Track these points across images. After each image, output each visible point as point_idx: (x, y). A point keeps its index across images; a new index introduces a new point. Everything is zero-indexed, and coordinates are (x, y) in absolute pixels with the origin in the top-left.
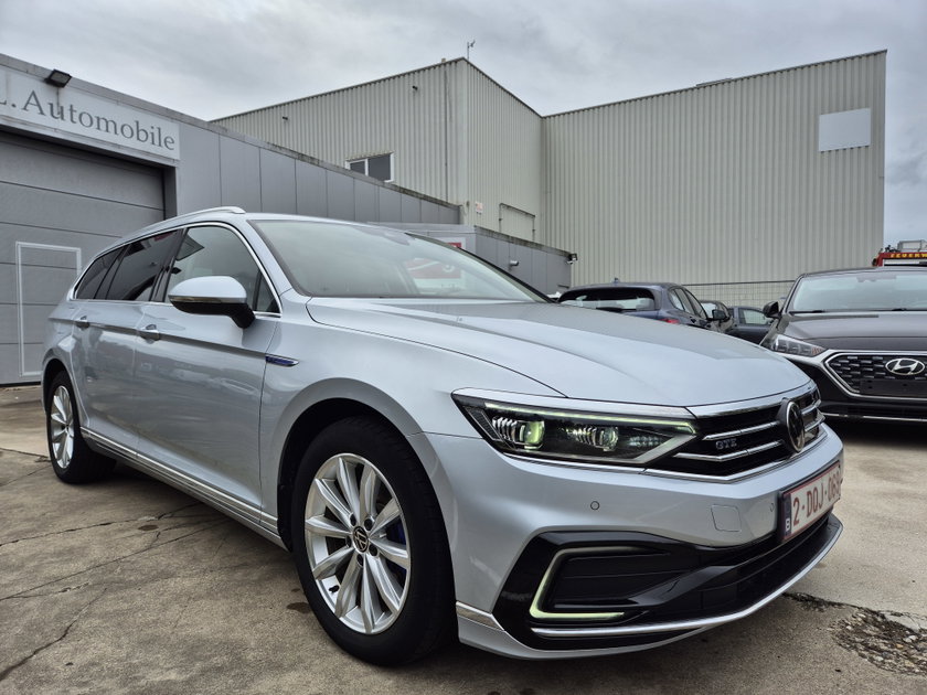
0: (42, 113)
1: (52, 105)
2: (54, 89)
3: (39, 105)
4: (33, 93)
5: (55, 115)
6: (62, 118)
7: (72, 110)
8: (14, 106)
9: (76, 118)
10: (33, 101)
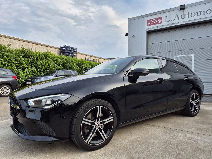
0: (179, 19)
1: (182, 16)
2: (182, 11)
3: (178, 17)
4: (177, 15)
5: (183, 18)
6: (185, 18)
7: (188, 14)
8: (171, 21)
9: (190, 15)
10: (177, 17)
